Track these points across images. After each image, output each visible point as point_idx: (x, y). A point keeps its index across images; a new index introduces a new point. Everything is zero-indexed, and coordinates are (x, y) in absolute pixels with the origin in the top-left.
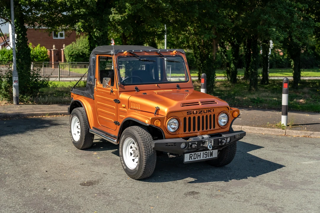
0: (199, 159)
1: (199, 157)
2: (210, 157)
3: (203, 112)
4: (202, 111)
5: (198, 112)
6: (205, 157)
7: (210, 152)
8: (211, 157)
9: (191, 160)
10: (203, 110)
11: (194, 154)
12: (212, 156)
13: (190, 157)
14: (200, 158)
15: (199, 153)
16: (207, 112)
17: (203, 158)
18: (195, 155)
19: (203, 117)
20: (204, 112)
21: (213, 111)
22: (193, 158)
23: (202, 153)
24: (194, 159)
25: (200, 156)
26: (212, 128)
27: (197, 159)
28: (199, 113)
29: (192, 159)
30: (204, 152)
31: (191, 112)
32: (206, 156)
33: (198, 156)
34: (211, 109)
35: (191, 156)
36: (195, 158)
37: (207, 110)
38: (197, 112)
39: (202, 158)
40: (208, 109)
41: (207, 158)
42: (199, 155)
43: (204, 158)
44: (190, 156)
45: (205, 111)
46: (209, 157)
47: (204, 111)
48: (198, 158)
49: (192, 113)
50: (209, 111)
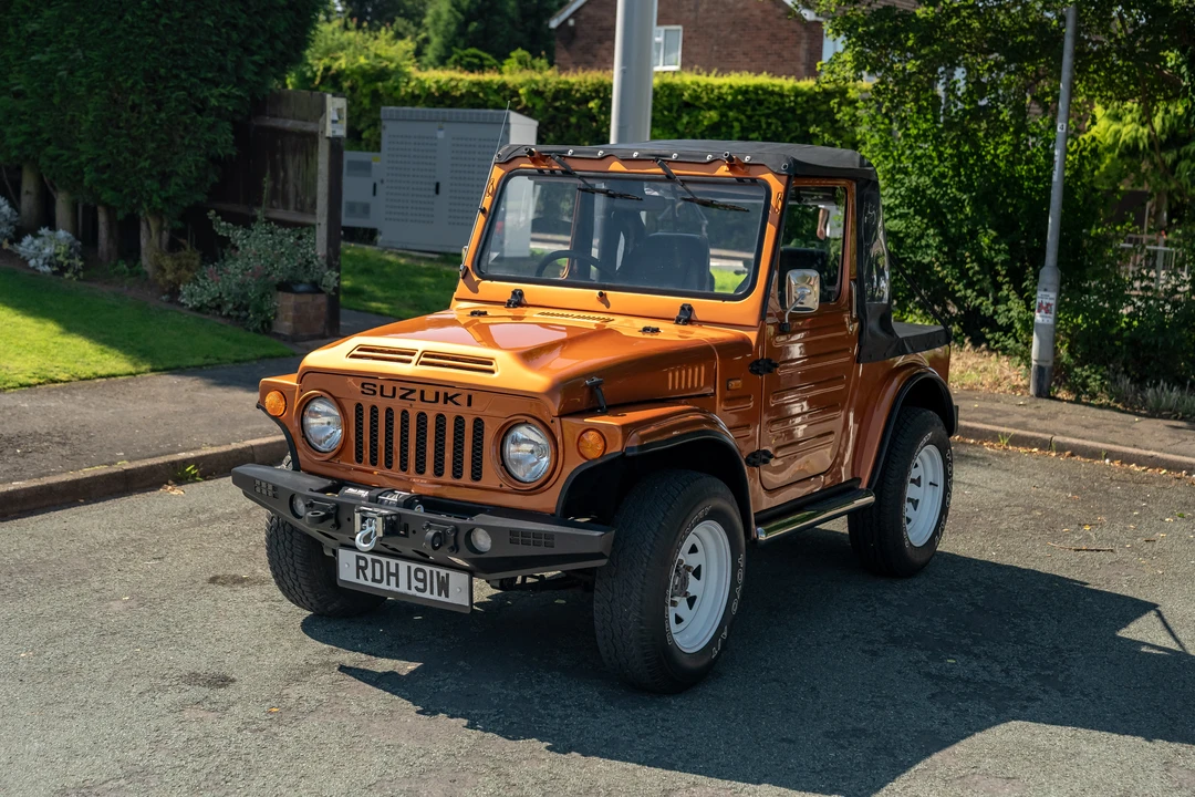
0: (393, 587)
1: (393, 579)
2: (440, 594)
3: (416, 396)
4: (412, 391)
5: (400, 393)
6: (417, 588)
7: (438, 573)
8: (443, 598)
9: (361, 581)
10: (418, 388)
11: (374, 561)
12: (447, 596)
13: (359, 567)
14: (397, 585)
15: (393, 562)
16: (437, 400)
17: (409, 588)
18: (377, 565)
19: (422, 417)
20: (422, 399)
21: (469, 404)
22: (369, 572)
23: (403, 565)
24: (374, 580)
25: (396, 575)
26: (466, 478)
27: (383, 586)
28: (403, 397)
29: (366, 579)
30: (414, 566)
31: (375, 386)
32: (421, 585)
33: (389, 574)
34: (460, 391)
35: (362, 563)
36: (378, 577)
37: (437, 394)
38: (394, 389)
39: (403, 588)
40: (442, 390)
41: (427, 595)
42: (393, 570)
43: (413, 592)
44: (358, 562)
45: (430, 396)
46: (432, 593)
47: (422, 392)
48: (388, 584)
49: (378, 390)
50: (447, 398)
